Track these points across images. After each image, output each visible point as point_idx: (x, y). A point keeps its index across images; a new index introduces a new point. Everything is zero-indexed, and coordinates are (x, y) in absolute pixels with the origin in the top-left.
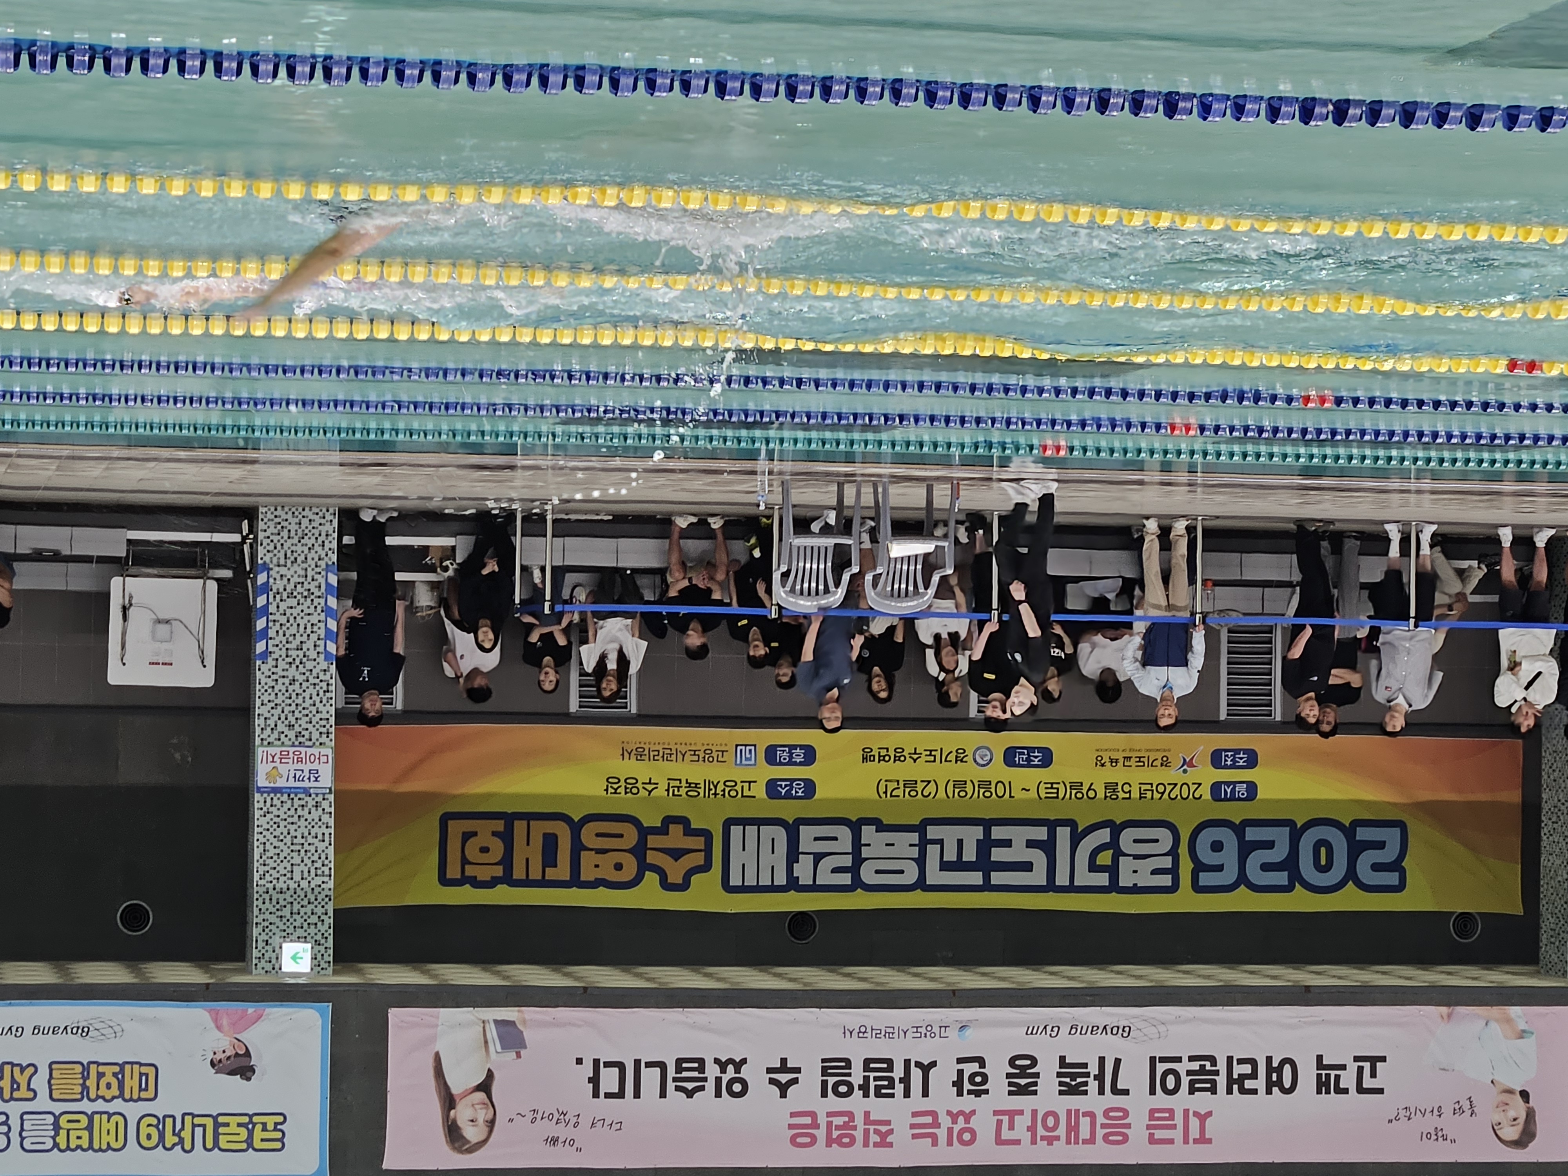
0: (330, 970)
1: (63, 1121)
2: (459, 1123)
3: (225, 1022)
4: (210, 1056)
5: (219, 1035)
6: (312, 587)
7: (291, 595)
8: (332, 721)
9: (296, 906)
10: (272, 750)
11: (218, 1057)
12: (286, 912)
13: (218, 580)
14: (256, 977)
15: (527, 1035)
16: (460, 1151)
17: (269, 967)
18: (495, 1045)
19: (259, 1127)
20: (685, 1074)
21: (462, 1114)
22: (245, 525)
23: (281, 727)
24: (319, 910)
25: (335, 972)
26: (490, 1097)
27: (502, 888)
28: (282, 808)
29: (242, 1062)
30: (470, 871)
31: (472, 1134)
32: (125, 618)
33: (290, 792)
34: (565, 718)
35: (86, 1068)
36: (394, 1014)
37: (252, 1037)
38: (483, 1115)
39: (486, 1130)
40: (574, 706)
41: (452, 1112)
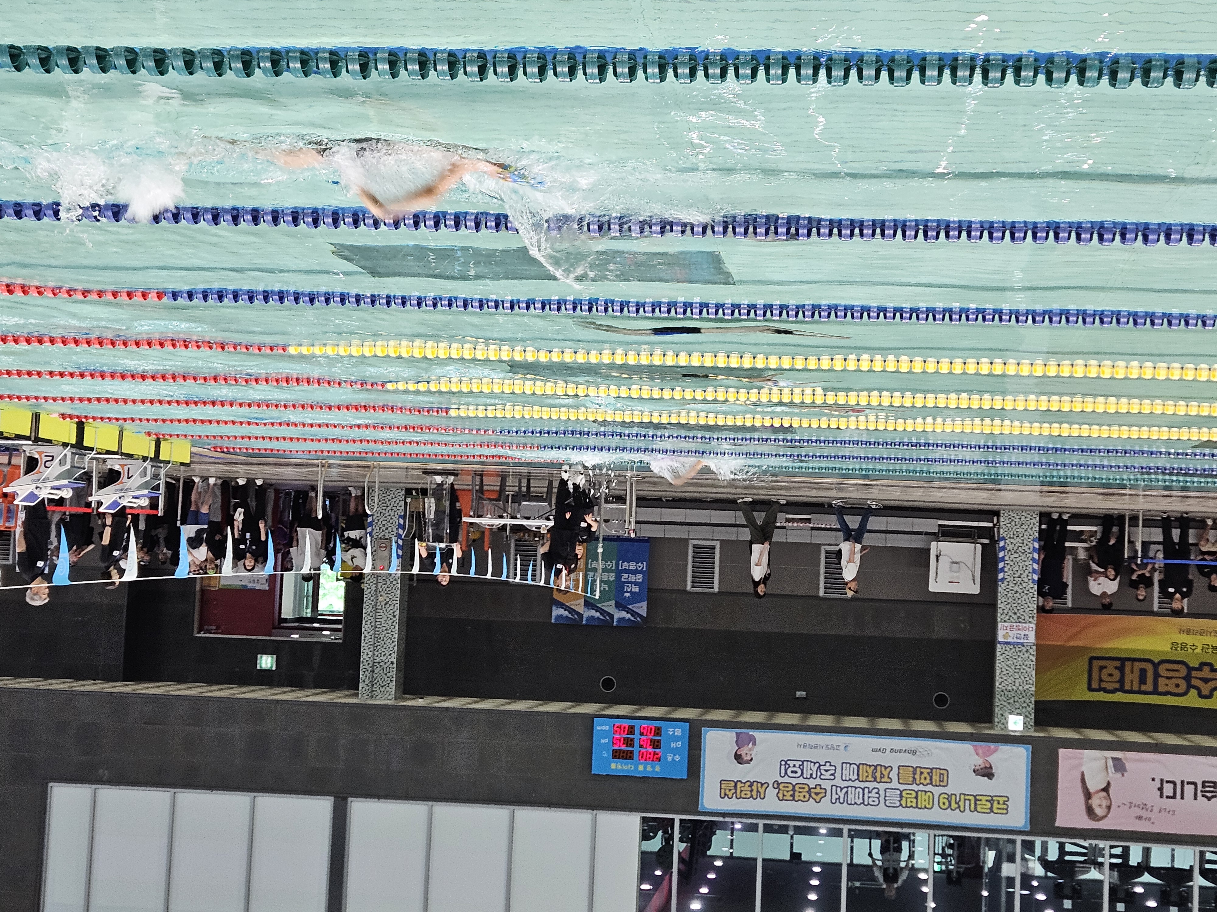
0: (1032, 730)
1: (904, 794)
2: (1094, 806)
3: (980, 752)
4: (973, 767)
5: (977, 757)
6: (1026, 548)
7: (1015, 552)
8: (1035, 611)
9: (1016, 699)
10: (1006, 624)
11: (977, 768)
12: (1011, 701)
13: (982, 544)
14: (997, 731)
15: (1128, 765)
16: (1094, 820)
17: (1003, 726)
18: (1111, 770)
19: (996, 803)
20: (1207, 789)
21: (1095, 802)
22: (995, 519)
23: (1010, 614)
24: (1028, 701)
25: (1035, 731)
26: (1108, 794)
27: (1119, 694)
28: (1010, 652)
29: (989, 771)
30: (1103, 685)
31: (1099, 812)
32: (937, 561)
33: (1014, 644)
34: (1152, 613)
35: (915, 769)
36: (1062, 752)
37: (993, 759)
38: (1105, 803)
39: (1106, 811)
40: (1156, 608)
41: (1090, 801)
